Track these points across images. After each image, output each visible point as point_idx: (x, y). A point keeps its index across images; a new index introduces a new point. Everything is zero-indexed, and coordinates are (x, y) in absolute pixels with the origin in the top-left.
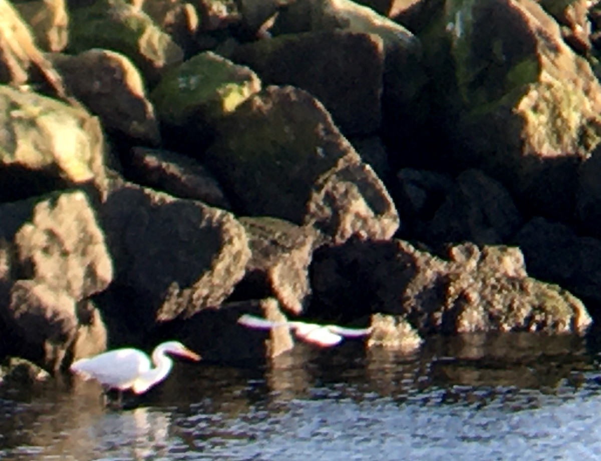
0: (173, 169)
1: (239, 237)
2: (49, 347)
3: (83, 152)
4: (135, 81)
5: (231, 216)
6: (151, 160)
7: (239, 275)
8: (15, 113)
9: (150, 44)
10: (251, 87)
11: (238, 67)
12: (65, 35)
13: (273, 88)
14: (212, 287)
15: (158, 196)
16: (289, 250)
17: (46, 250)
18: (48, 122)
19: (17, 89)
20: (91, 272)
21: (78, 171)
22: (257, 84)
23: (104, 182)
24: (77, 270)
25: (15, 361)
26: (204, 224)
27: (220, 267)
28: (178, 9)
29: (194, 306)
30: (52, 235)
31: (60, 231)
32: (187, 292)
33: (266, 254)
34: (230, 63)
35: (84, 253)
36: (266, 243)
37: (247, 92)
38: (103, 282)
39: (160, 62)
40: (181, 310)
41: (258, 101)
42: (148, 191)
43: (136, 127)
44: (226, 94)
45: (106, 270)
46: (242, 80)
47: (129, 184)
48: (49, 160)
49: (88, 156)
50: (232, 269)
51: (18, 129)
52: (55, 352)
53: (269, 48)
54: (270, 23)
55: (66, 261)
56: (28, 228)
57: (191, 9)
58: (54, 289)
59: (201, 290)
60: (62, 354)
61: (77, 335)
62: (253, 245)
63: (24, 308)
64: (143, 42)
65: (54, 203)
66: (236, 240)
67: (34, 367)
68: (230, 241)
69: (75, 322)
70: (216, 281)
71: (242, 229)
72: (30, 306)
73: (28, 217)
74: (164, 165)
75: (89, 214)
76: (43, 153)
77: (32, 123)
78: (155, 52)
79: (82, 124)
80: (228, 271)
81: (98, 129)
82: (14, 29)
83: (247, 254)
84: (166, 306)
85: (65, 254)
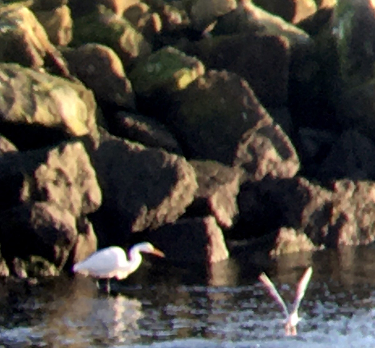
0: (144, 127)
1: (189, 174)
2: (57, 249)
3: (82, 115)
4: (118, 66)
5: (184, 160)
6: (129, 120)
7: (189, 200)
8: (36, 88)
9: (128, 40)
10: (197, 71)
11: (189, 58)
12: (70, 33)
13: (213, 72)
14: (170, 209)
15: (133, 146)
16: (223, 183)
17: (56, 183)
18: (58, 94)
19: (36, 70)
20: (86, 198)
21: (78, 128)
22: (202, 69)
23: (96, 135)
24: (77, 196)
25: (34, 259)
26: (164, 165)
27: (176, 194)
28: (148, 17)
29: (157, 222)
30: (60, 172)
31: (66, 170)
32: (152, 212)
33: (207, 186)
34: (183, 55)
35: (82, 184)
36: (208, 178)
37: (194, 75)
38: (95, 205)
39: (135, 53)
40: (148, 225)
41: (203, 81)
42: (127, 142)
43: (119, 98)
44: (181, 76)
45: (97, 197)
46: (191, 66)
47: (114, 137)
48: (59, 120)
49: (85, 118)
50: (184, 196)
51: (37, 99)
52: (62, 252)
53: (211, 44)
54: (211, 27)
55: (70, 190)
56: (43, 167)
57: (157, 18)
58: (61, 209)
59: (163, 210)
60: (66, 254)
61: (77, 241)
62: (199, 180)
63: (40, 221)
64: (123, 40)
65: (61, 151)
66: (187, 177)
67: (47, 263)
68: (183, 177)
69: (75, 232)
70: (173, 204)
71: (192, 168)
72: (44, 220)
73: (44, 160)
74: (138, 124)
75: (86, 158)
76: (55, 115)
77: (47, 94)
78: (131, 46)
79: (81, 95)
80: (181, 197)
81: (92, 99)
82: (34, 29)
83: (194, 186)
84: (138, 222)
85: (68, 184)
